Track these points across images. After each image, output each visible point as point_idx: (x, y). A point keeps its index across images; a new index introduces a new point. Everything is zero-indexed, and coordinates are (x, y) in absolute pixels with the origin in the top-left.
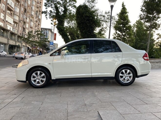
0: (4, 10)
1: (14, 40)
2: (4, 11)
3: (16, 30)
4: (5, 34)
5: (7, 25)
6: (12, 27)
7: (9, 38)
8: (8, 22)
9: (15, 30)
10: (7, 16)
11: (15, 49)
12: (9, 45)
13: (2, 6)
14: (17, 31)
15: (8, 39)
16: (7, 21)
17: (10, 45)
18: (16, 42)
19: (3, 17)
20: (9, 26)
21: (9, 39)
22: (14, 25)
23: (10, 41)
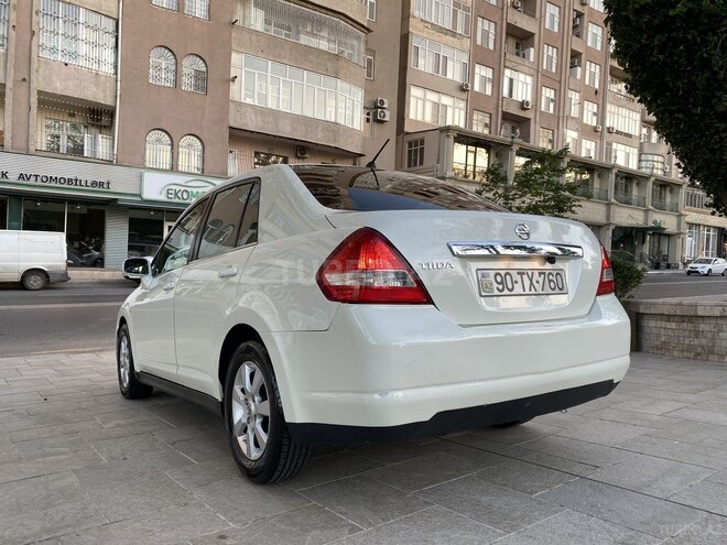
0: (597, 86)
1: (641, 204)
2: (596, 92)
3: (656, 158)
4: (596, 184)
5: (610, 144)
6: (636, 151)
7: (613, 200)
8: (618, 132)
9: (650, 157)
10: (609, 107)
11: (644, 242)
12: (612, 227)
13: (588, 72)
14: (660, 159)
15: (609, 205)
16: (610, 131)
17: (618, 228)
18: (647, 211)
19: (595, 118)
20: (621, 147)
21: (612, 203)
22: (649, 137)
23: (618, 210)
